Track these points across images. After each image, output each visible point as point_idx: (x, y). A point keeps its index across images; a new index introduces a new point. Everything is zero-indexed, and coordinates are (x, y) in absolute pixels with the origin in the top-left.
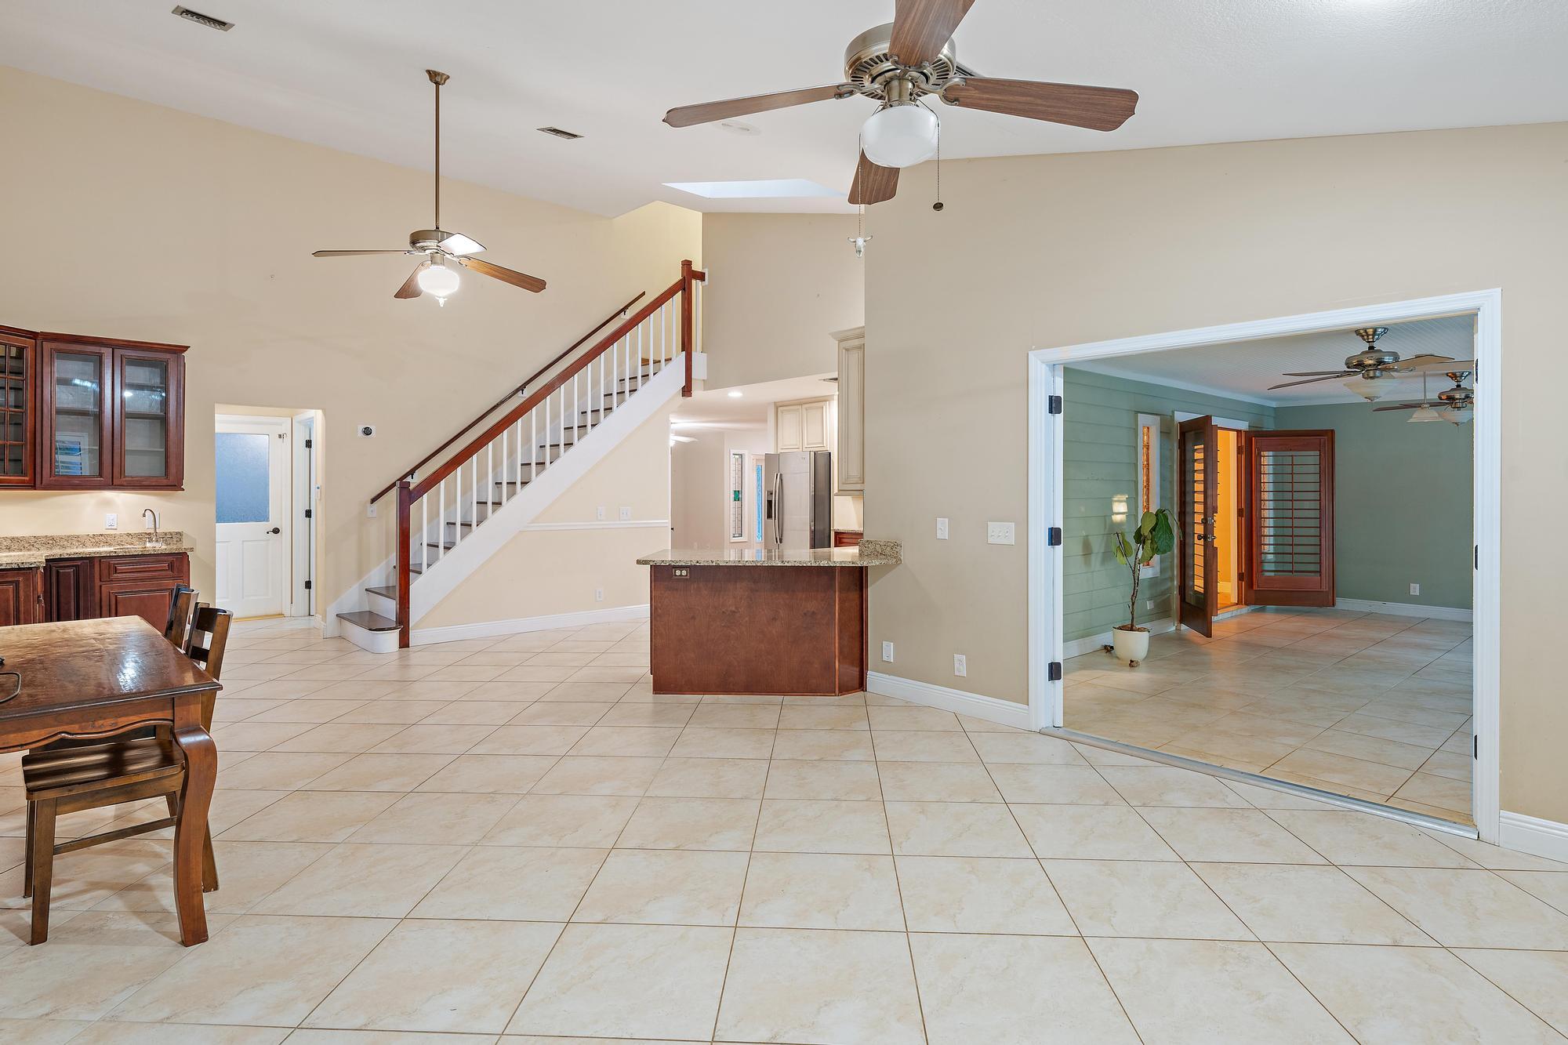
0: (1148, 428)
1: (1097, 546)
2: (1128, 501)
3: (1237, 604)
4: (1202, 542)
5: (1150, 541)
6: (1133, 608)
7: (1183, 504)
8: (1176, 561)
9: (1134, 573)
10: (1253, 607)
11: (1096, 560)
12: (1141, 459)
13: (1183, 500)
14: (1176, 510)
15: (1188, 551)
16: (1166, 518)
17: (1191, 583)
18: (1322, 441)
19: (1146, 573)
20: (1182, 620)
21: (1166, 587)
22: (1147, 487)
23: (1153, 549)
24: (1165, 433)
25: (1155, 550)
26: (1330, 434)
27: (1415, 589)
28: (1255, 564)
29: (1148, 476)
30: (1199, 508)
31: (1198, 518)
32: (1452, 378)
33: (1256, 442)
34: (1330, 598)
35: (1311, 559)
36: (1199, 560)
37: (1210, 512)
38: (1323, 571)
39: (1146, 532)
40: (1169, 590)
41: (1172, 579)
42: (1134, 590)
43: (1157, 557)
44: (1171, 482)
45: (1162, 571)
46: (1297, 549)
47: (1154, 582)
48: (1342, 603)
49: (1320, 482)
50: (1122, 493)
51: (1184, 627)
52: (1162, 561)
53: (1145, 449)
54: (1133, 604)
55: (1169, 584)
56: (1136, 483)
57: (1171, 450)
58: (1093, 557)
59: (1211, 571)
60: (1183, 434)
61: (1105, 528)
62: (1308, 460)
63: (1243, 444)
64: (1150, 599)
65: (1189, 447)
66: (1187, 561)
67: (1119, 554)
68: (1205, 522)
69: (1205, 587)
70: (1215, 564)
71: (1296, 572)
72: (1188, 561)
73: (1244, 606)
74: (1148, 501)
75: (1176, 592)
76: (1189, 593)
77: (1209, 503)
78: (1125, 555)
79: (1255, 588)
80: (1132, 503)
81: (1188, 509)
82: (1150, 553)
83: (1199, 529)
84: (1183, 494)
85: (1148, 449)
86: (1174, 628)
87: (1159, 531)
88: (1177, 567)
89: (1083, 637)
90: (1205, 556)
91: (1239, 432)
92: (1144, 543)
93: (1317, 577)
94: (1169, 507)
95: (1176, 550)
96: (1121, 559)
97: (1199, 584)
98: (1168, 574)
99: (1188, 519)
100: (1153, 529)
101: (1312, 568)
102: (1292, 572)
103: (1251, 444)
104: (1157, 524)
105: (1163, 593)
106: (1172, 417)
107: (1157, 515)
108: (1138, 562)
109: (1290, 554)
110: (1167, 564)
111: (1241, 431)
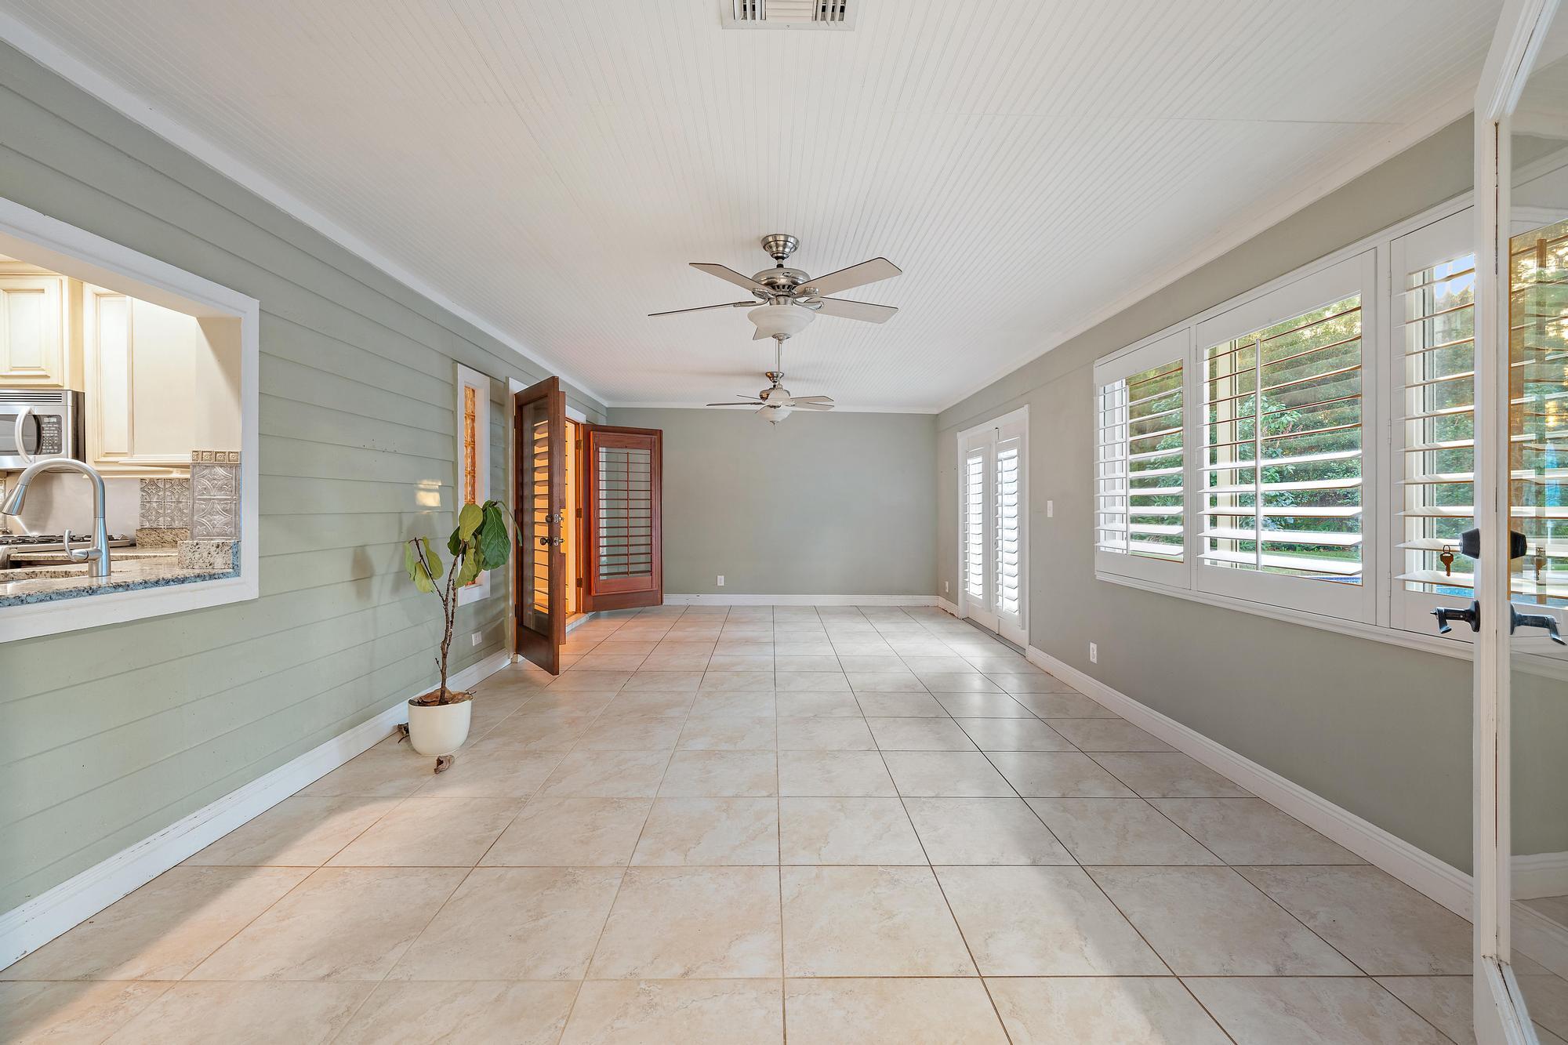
0: (473, 391)
1: (384, 562)
2: (441, 490)
3: (576, 613)
4: (546, 547)
5: (473, 550)
6: (444, 664)
7: (520, 499)
8: (512, 574)
9: (446, 605)
10: (590, 614)
11: (381, 587)
12: (463, 436)
13: (520, 493)
14: (511, 507)
15: (527, 559)
16: (498, 514)
17: (530, 601)
18: (652, 439)
19: (468, 596)
20: (519, 649)
21: (499, 609)
22: (473, 473)
23: (477, 562)
24: (497, 403)
25: (482, 564)
26: (659, 434)
27: (721, 581)
28: (593, 569)
29: (473, 458)
30: (541, 503)
31: (541, 517)
32: (770, 378)
33: (595, 436)
34: (659, 596)
35: (642, 558)
36: (541, 571)
37: (555, 509)
38: (654, 570)
39: (466, 536)
40: (502, 612)
41: (505, 598)
42: (447, 631)
43: (485, 575)
44: (505, 470)
45: (493, 589)
46: (632, 550)
47: (481, 606)
48: (669, 600)
49: (651, 481)
50: (433, 478)
51: (520, 658)
52: (492, 576)
53: (469, 421)
54: (445, 656)
55: (502, 605)
56: (455, 464)
57: (505, 428)
58: (376, 582)
59: (558, 585)
60: (520, 408)
61: (400, 532)
62: (641, 457)
63: (581, 438)
64: (476, 631)
65: (527, 426)
66: (525, 573)
67: (420, 575)
68: (550, 520)
69: (551, 607)
70: (562, 575)
71: (631, 573)
72: (527, 573)
73: (583, 614)
74: (474, 494)
75: (511, 614)
76: (528, 613)
77: (555, 495)
78: (430, 576)
79: (593, 593)
80: (449, 490)
81: (526, 506)
82: (473, 568)
83: (541, 531)
84: (520, 485)
85: (473, 420)
86: (509, 662)
87: (486, 536)
88: (513, 581)
89: (352, 727)
90: (550, 566)
91: (577, 424)
92: (464, 552)
93: (647, 577)
94: (500, 498)
95: (511, 560)
96: (422, 582)
97: (540, 598)
98: (502, 592)
99: (527, 519)
100: (478, 532)
101: (642, 567)
102: (627, 573)
103: (590, 435)
104: (484, 524)
105: (495, 618)
106: (506, 384)
107: (484, 510)
108: (453, 586)
109: (626, 555)
110: (501, 579)
111: (579, 424)
